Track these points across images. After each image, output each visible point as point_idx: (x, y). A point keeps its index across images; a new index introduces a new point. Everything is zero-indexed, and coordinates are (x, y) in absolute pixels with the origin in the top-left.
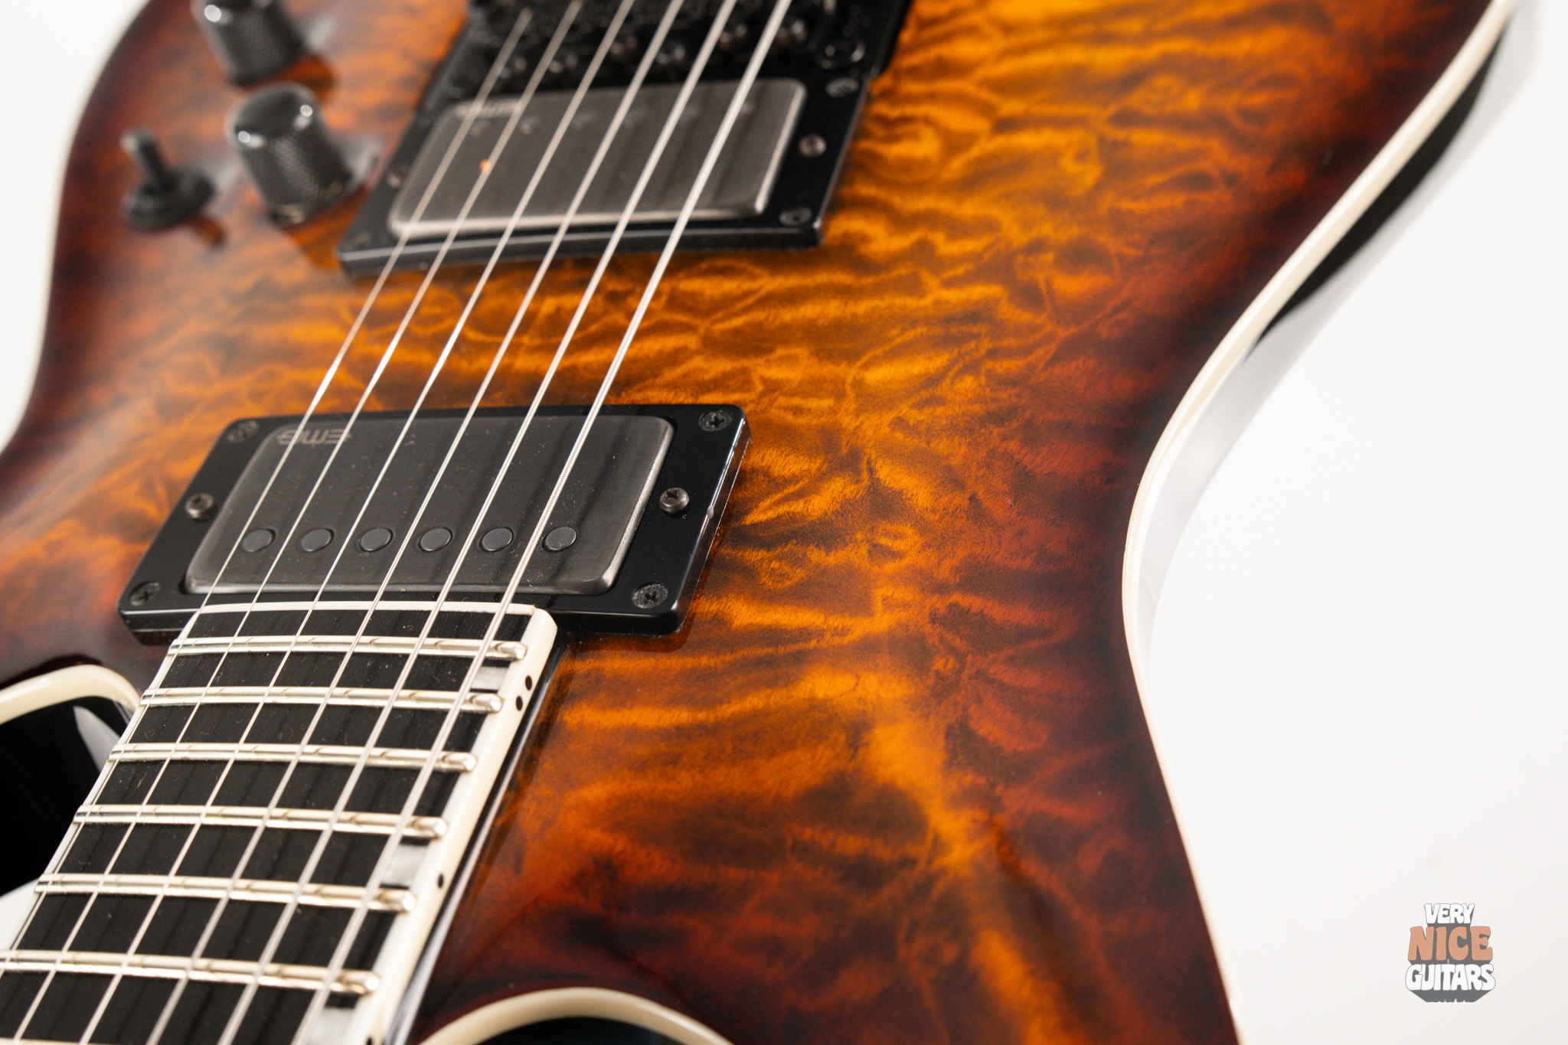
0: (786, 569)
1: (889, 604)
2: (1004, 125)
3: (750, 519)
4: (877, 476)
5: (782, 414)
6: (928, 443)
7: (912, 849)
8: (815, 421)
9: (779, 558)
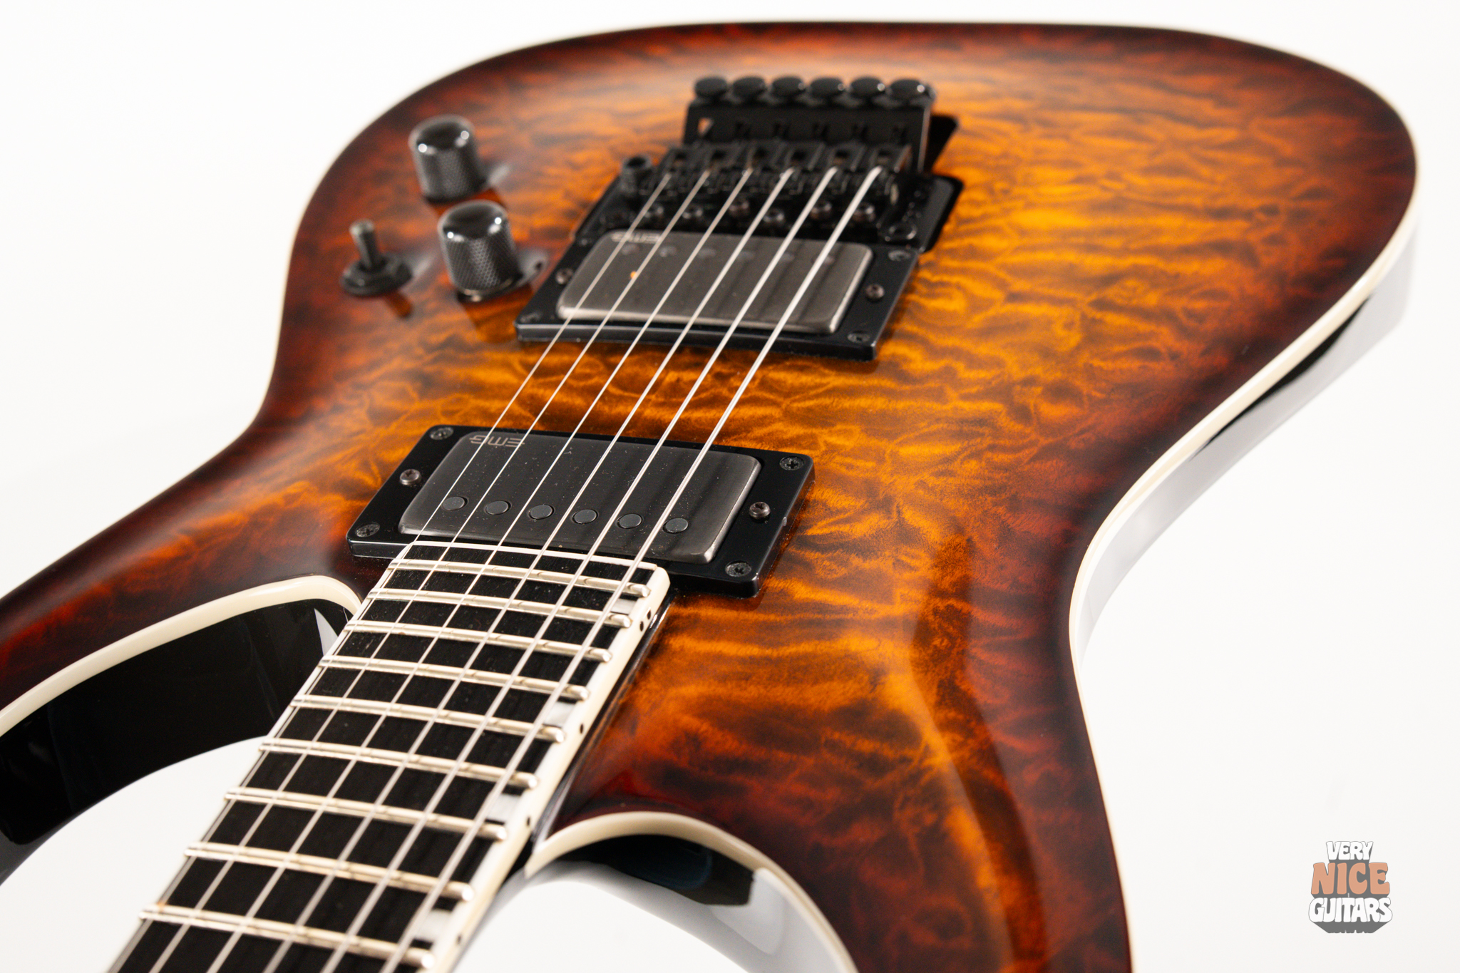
0: (834, 567)
1: (904, 599)
2: (1014, 297)
3: (810, 532)
4: (903, 516)
5: (838, 467)
6: (941, 500)
7: (909, 752)
8: (861, 475)
9: (830, 559)
